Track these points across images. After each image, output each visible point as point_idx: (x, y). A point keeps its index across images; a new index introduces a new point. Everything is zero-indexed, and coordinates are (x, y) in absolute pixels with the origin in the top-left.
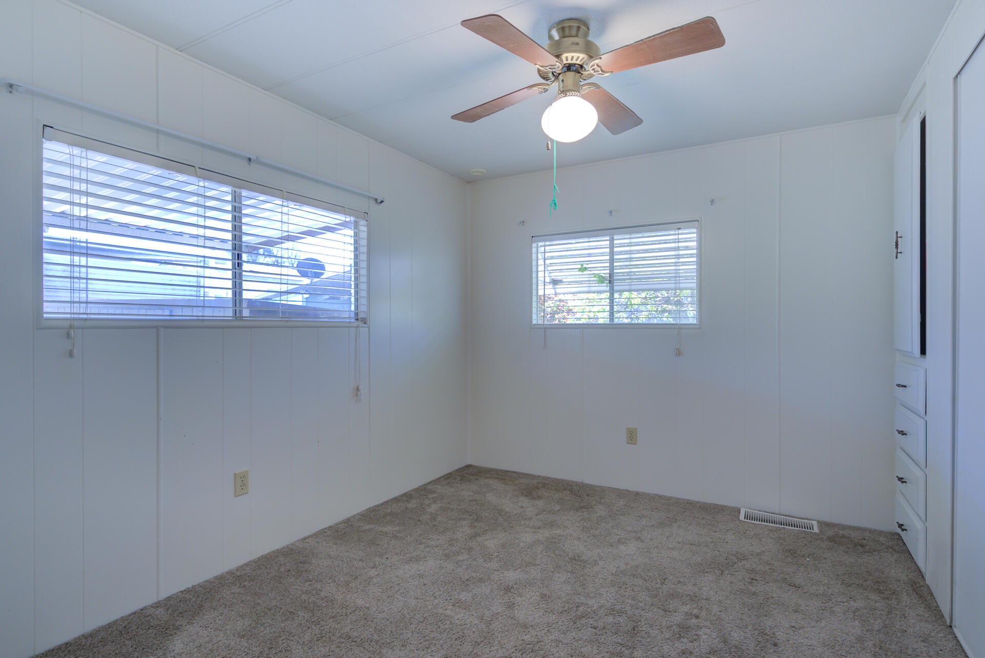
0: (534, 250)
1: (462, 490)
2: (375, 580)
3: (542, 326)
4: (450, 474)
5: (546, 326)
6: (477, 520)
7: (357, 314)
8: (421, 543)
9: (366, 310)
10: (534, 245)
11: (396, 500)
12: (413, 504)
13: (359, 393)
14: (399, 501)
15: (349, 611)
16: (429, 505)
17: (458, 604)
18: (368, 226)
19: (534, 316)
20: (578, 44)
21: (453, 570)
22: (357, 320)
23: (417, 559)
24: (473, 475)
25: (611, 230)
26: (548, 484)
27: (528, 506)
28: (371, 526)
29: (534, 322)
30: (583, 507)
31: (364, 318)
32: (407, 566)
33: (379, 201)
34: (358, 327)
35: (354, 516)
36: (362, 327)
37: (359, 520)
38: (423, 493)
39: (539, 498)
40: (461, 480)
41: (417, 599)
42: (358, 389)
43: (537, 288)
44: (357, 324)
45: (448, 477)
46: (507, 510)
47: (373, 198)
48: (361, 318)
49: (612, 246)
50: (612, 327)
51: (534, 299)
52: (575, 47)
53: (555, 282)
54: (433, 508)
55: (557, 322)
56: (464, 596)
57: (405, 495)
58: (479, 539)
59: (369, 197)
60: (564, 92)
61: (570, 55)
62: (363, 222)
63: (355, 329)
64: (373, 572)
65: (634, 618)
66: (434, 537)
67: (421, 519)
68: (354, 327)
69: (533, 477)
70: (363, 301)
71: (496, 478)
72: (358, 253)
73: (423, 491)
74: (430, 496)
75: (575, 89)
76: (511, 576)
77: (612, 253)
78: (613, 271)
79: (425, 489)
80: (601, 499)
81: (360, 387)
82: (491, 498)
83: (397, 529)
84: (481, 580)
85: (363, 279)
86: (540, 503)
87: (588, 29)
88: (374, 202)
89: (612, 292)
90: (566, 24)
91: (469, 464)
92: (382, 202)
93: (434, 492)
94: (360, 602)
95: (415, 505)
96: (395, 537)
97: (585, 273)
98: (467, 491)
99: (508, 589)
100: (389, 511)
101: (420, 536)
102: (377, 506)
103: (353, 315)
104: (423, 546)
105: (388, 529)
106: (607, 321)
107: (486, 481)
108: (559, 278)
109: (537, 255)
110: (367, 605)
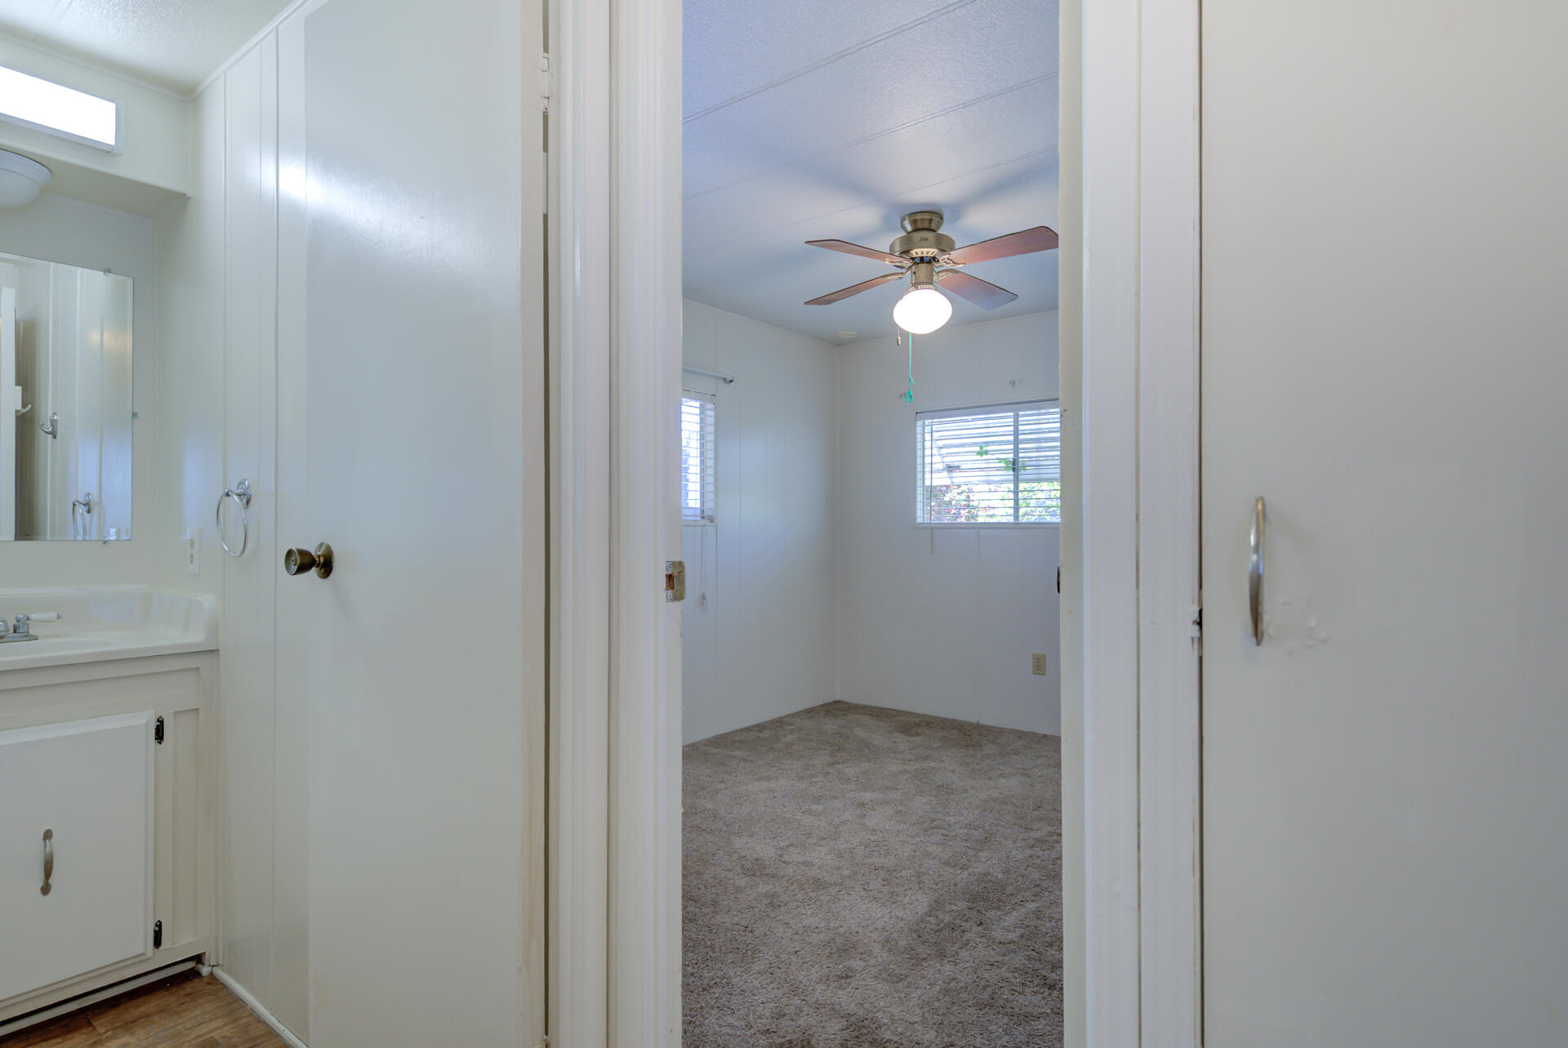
0: (919, 430)
1: (826, 724)
2: (723, 792)
3: (928, 526)
4: (813, 708)
5: (933, 526)
6: (839, 750)
7: (703, 511)
8: (773, 766)
9: (713, 507)
10: (919, 423)
11: (747, 729)
12: (766, 734)
13: (704, 601)
14: (750, 730)
15: (698, 811)
16: (785, 736)
17: (809, 812)
18: (715, 410)
19: (919, 513)
20: (927, 239)
21: (806, 788)
22: (703, 518)
23: (768, 779)
24: (842, 710)
25: (1016, 405)
26: (933, 723)
27: (903, 743)
28: (717, 750)
29: (919, 520)
30: (970, 745)
31: (711, 516)
32: (756, 783)
33: (728, 380)
34: (704, 526)
35: (700, 742)
36: (709, 526)
37: (704, 745)
38: (778, 724)
39: (918, 734)
40: (826, 715)
41: (766, 806)
42: (704, 597)
43: (924, 477)
44: (703, 522)
45: (810, 712)
46: (876, 743)
47: (721, 378)
48: (708, 516)
49: (1016, 425)
50: (1016, 527)
51: (919, 491)
52: (924, 242)
53: (951, 468)
54: (789, 738)
55: (963, 520)
56: (814, 807)
57: (757, 725)
58: (839, 767)
59: (717, 377)
60: (916, 285)
61: (919, 251)
62: (710, 406)
63: (700, 528)
64: (722, 786)
65: (991, 832)
66: (788, 762)
67: (774, 746)
68: (699, 526)
69: (916, 715)
70: (710, 496)
71: (869, 715)
72: (704, 441)
73: (779, 723)
74: (787, 727)
75: (929, 282)
76: (867, 796)
77: (1016, 433)
78: (1018, 455)
79: (781, 722)
80: (996, 738)
81: (706, 595)
82: (859, 732)
83: (747, 753)
84: (835, 798)
85: (710, 471)
86: (918, 740)
87: (941, 218)
88: (722, 382)
89: (1016, 481)
90: (919, 217)
91: (837, 699)
92: (731, 381)
93: (792, 725)
94: (709, 806)
95: (768, 735)
96: (744, 760)
97: (985, 457)
98: (831, 725)
99: (862, 805)
100: (738, 738)
101: (772, 760)
102: (724, 734)
103: (698, 513)
104: (775, 768)
105: (737, 753)
106: (1011, 519)
107: (856, 716)
108: (956, 464)
109: (924, 435)
110: (716, 808)
